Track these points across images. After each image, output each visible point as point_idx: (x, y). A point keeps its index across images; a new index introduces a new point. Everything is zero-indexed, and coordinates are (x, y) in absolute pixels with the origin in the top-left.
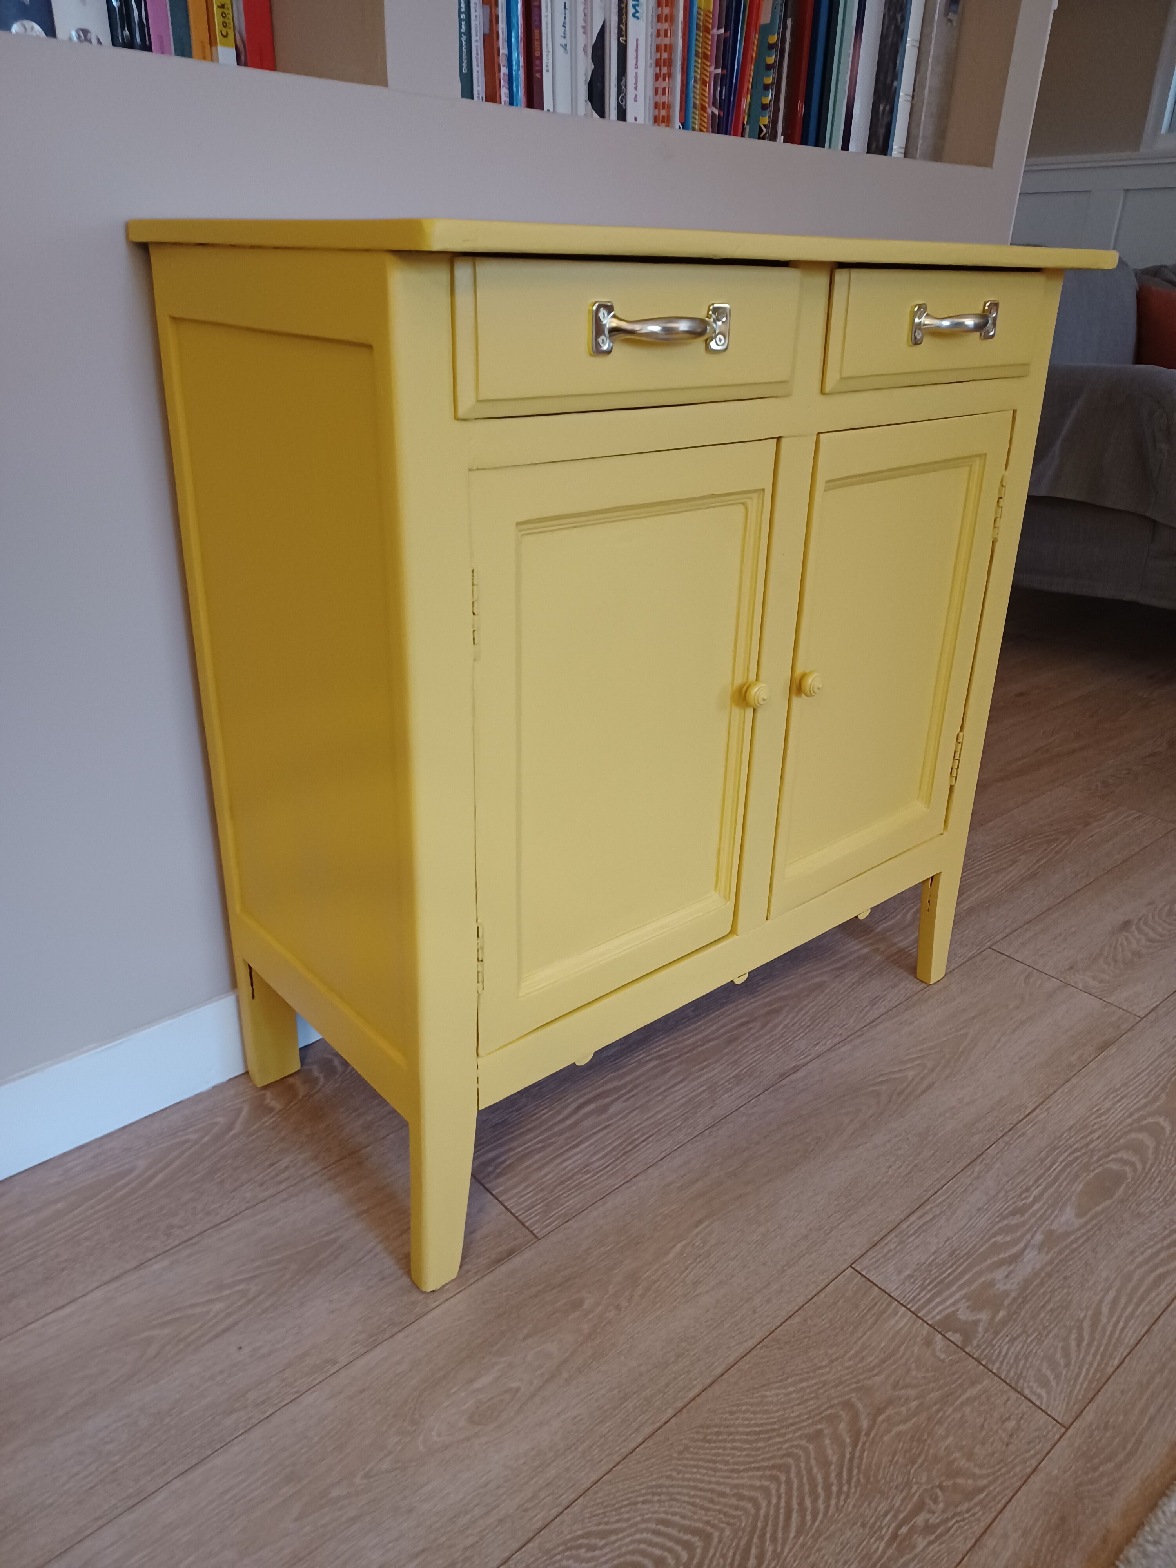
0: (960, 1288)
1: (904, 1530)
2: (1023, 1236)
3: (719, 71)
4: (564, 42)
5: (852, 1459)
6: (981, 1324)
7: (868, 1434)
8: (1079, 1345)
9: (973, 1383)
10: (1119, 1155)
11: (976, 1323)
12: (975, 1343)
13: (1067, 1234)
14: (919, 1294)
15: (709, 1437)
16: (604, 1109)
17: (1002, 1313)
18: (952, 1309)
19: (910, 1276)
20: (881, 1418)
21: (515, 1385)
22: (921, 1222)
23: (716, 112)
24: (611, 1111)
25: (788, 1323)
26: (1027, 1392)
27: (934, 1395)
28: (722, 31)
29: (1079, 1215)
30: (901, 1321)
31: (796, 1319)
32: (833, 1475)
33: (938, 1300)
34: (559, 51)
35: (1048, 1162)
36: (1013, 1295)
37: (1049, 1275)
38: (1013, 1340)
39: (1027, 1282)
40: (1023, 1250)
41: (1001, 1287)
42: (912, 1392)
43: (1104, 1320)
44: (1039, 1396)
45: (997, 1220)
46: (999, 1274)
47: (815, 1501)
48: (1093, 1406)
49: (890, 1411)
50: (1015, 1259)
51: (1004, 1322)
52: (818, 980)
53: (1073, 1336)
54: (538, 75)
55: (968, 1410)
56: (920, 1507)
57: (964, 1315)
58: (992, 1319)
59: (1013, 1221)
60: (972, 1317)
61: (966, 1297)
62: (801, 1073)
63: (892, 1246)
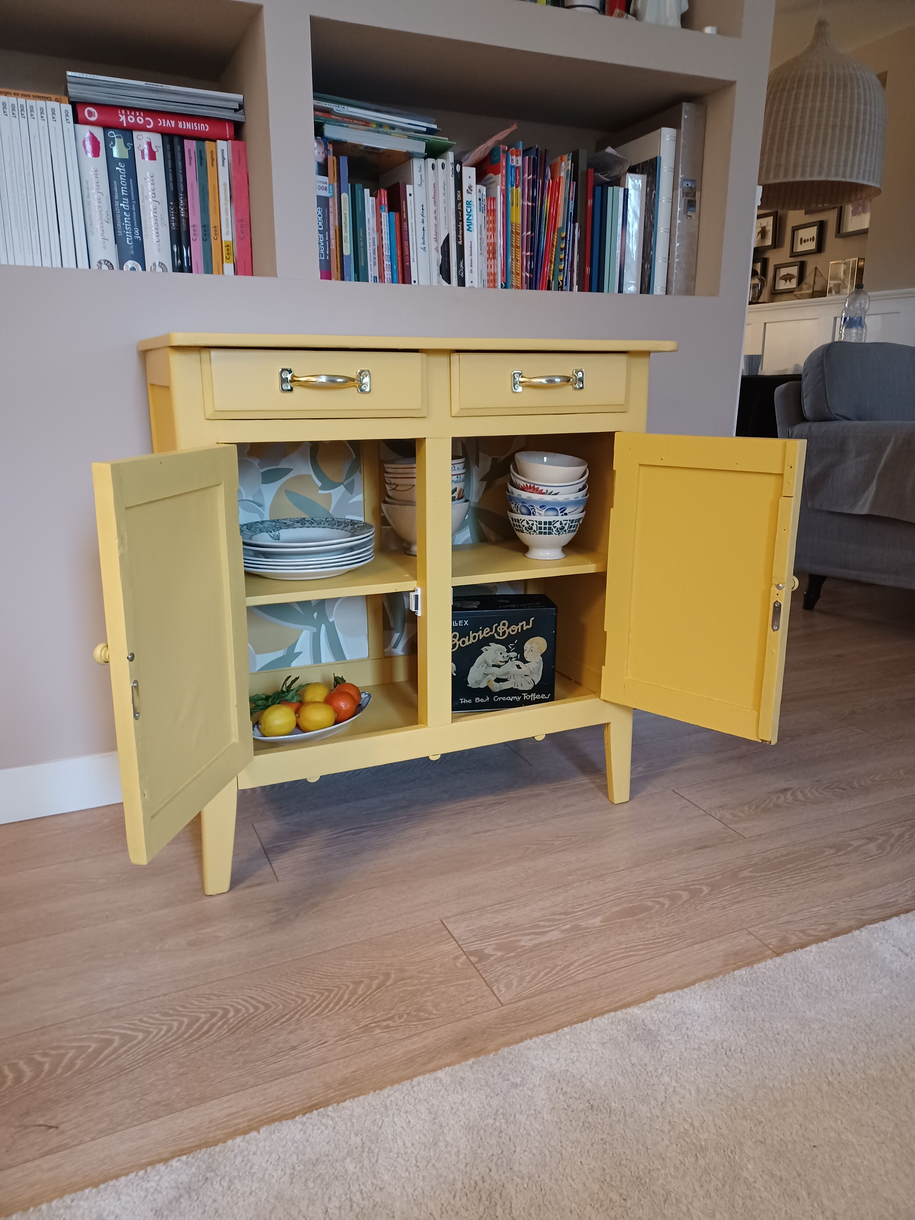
0: (495, 940)
1: (373, 1025)
2: (557, 924)
3: (529, 253)
4: (423, 246)
5: (369, 995)
6: (495, 956)
7: (387, 987)
8: (545, 975)
9: (466, 979)
10: (658, 899)
11: (492, 955)
12: (483, 963)
13: (587, 928)
14: (469, 938)
17: (512, 954)
18: (483, 947)
19: (471, 930)
20: (401, 982)
21: (220, 935)
22: (500, 909)
23: (528, 275)
24: (362, 834)
25: (384, 936)
26: (494, 988)
27: (439, 979)
28: (529, 233)
29: (602, 922)
30: (448, 947)
31: (390, 936)
32: (354, 998)
33: (479, 942)
34: (420, 251)
35: (606, 895)
36: (526, 948)
37: (557, 944)
38: (508, 966)
39: (540, 944)
40: (552, 930)
41: (522, 943)
42: (427, 976)
43: (572, 967)
44: (500, 990)
45: (548, 915)
46: (526, 938)
47: (335, 1005)
48: (528, 1000)
49: (408, 981)
50: (543, 933)
51: (508, 958)
52: (540, 792)
53: (546, 971)
54: (408, 264)
55: (453, 988)
56: (389, 1019)
57: (488, 951)
58: (504, 955)
59: (558, 917)
60: (492, 953)
61: (497, 944)
62: (489, 833)
63: (473, 915)
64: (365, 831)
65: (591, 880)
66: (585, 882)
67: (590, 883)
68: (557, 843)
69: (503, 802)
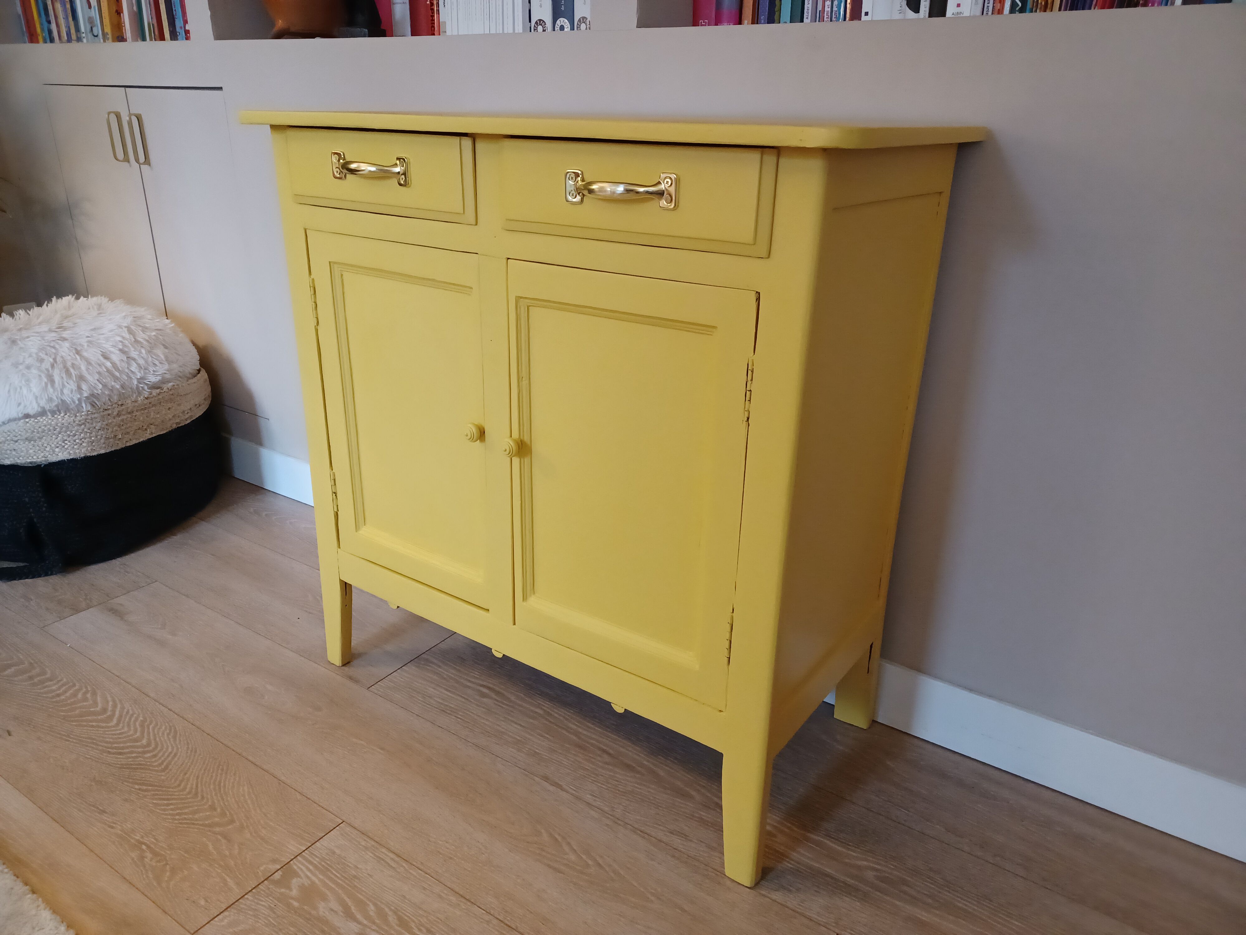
0: (320, 879)
1: (144, 847)
2: (374, 923)
5: (193, 824)
6: (288, 891)
7: (210, 831)
9: (238, 884)
11: (290, 889)
12: (271, 886)
14: (317, 857)
15: (221, 767)
16: (484, 695)
17: (296, 904)
18: (302, 875)
19: (334, 853)
20: (219, 837)
21: (266, 697)
22: (388, 860)
24: (485, 700)
25: (297, 793)
26: (226, 913)
27: (232, 863)
30: (294, 847)
31: (299, 796)
32: (186, 816)
33: (311, 867)
36: (314, 912)
38: (272, 909)
39: (327, 923)
40: (359, 923)
41: (322, 906)
42: (236, 852)
44: (222, 920)
45: (393, 908)
46: (334, 905)
47: (172, 810)
49: (223, 841)
50: (349, 915)
51: (288, 905)
55: (218, 880)
56: (155, 854)
57: (295, 882)
58: (292, 898)
59: (392, 919)
60: (293, 886)
61: (313, 883)
62: (551, 788)
63: (363, 843)
64: (491, 698)
65: (495, 922)
66: (487, 917)
67: (488, 922)
68: (573, 857)
69: (638, 772)
